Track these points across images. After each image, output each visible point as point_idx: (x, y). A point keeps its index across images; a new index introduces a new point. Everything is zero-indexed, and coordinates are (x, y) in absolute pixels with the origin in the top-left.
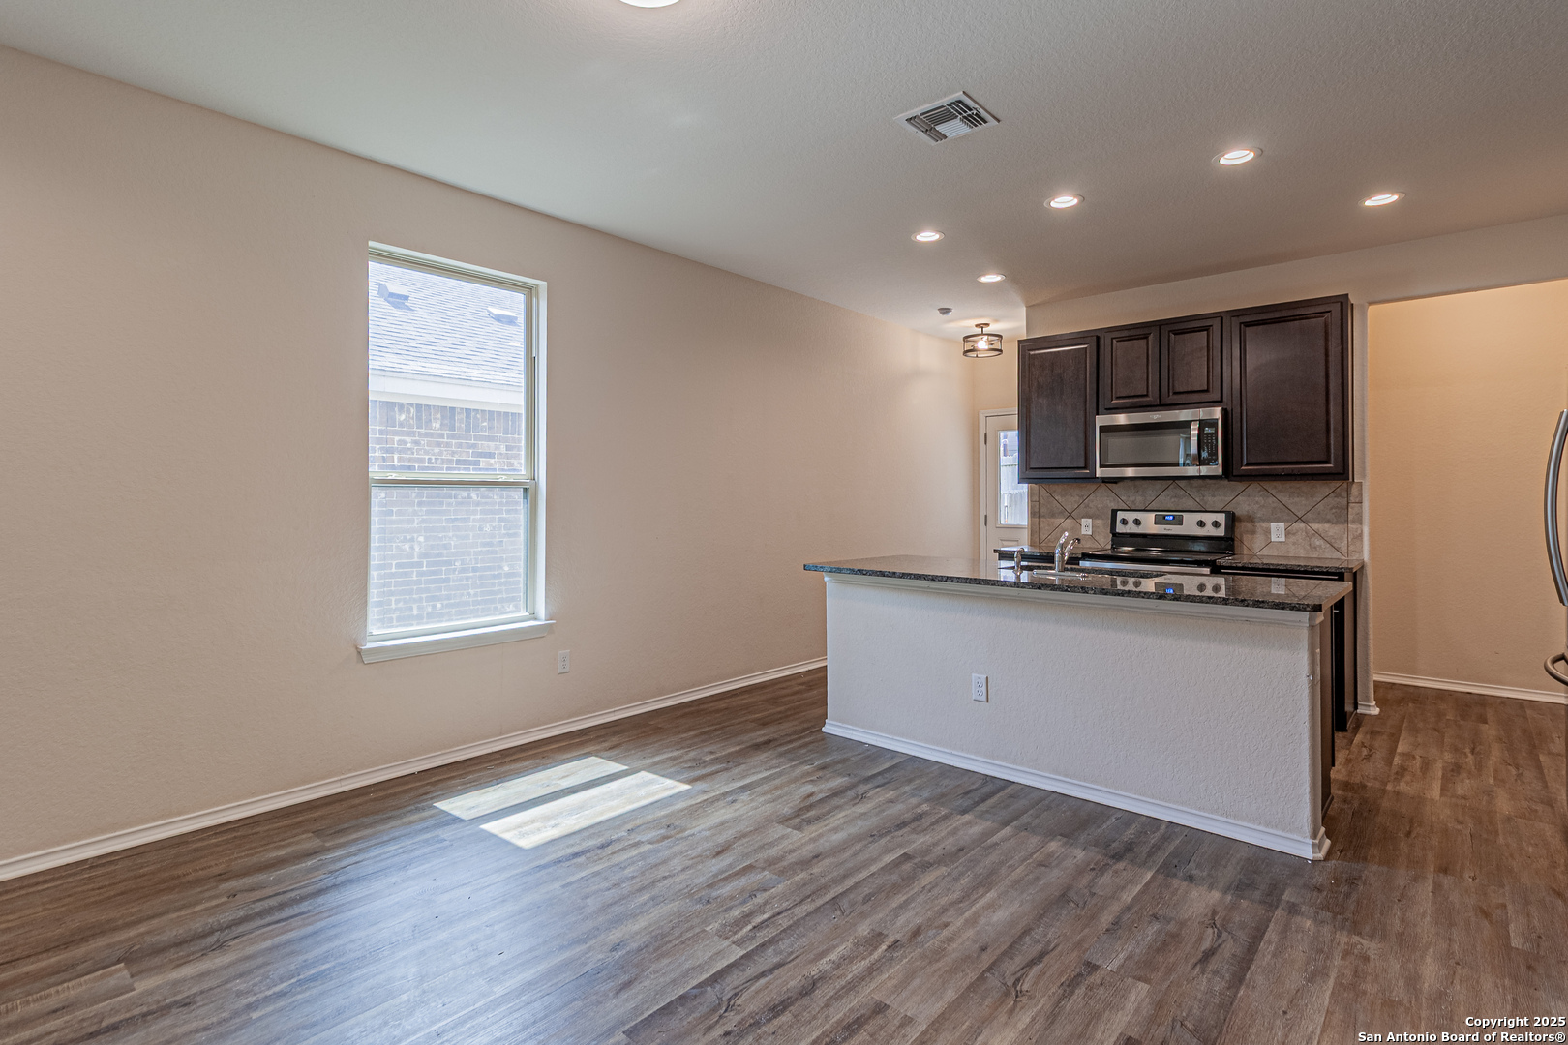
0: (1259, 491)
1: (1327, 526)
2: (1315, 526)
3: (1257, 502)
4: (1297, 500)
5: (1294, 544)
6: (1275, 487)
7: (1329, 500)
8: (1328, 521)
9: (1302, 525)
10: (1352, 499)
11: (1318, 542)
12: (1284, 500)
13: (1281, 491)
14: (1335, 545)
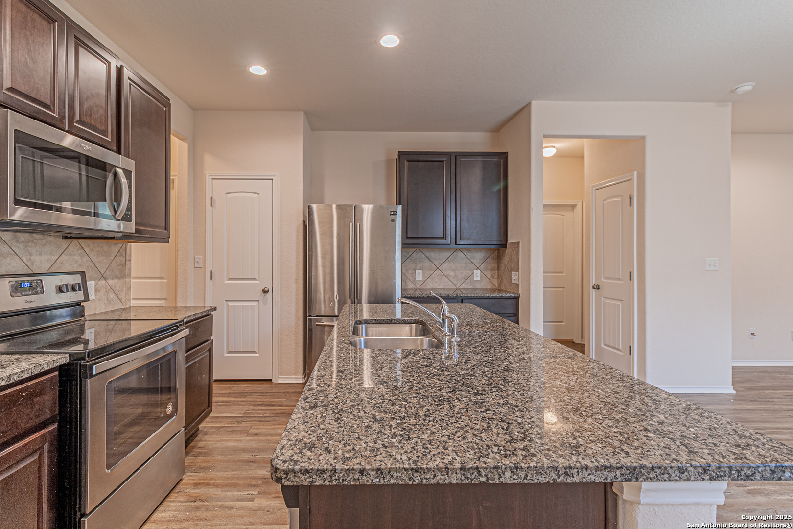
0: (78, 249)
1: (116, 280)
2: (111, 282)
3: (77, 262)
4: (101, 258)
5: (99, 300)
6: (88, 246)
7: (117, 258)
8: (117, 277)
9: (103, 282)
10: (128, 258)
11: (112, 296)
12: (94, 259)
13: (92, 250)
14: (120, 297)
